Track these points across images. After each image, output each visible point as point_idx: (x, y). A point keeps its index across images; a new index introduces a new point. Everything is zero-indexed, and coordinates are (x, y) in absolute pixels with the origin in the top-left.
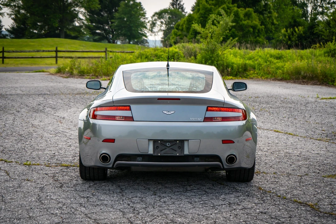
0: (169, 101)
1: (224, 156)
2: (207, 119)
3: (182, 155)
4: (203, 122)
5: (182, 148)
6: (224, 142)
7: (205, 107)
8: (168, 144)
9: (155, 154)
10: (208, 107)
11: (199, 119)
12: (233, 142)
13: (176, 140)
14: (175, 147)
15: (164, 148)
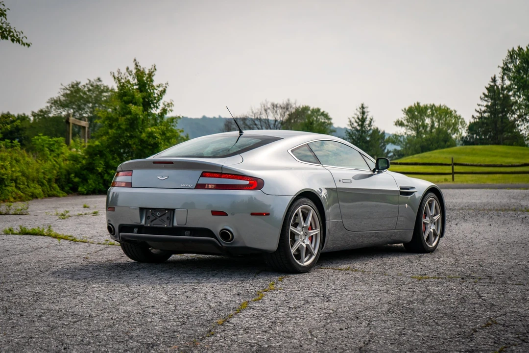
0: (163, 165)
1: (217, 230)
2: (199, 186)
3: (171, 226)
4: (195, 189)
5: (171, 219)
6: (215, 213)
7: (199, 172)
8: (159, 214)
9: (146, 225)
10: (203, 172)
11: (190, 186)
12: (226, 215)
13: (166, 209)
14: (165, 218)
15: (155, 218)
